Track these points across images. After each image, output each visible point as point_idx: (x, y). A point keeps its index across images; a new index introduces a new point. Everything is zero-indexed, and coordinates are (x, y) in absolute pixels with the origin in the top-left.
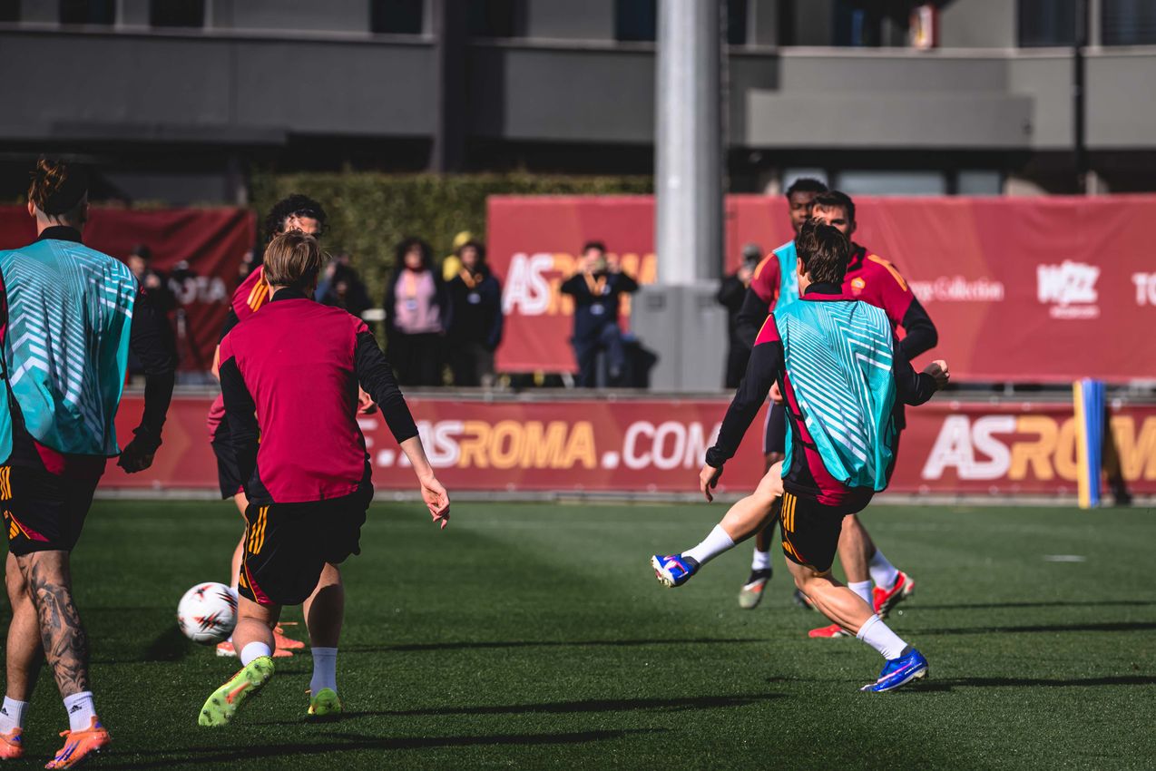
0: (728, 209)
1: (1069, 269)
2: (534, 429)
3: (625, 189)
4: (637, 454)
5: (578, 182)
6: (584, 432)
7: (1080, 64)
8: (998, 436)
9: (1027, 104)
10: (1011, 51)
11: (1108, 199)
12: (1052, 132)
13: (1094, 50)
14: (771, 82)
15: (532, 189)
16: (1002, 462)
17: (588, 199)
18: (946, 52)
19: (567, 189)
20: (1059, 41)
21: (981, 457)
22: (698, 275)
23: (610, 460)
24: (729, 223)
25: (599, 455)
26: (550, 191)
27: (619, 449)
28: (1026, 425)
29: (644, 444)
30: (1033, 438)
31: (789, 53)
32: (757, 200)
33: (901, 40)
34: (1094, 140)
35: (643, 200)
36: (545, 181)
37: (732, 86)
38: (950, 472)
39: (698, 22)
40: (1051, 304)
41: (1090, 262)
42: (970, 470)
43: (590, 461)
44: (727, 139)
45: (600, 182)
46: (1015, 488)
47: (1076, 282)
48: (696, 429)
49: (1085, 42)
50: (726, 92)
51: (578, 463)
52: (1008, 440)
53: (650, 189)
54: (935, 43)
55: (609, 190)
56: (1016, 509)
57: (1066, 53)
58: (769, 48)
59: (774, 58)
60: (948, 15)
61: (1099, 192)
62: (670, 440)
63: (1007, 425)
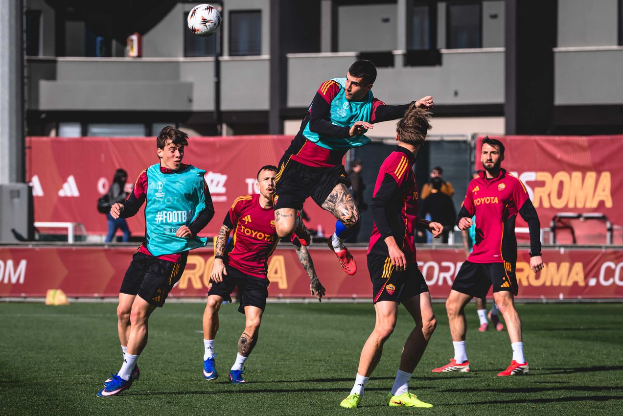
0: (27, 145)
1: (211, 175)
7: (218, 64)
9: (190, 86)
10: (181, 59)
11: (232, 138)
12: (203, 102)
13: (225, 57)
14: (52, 76)
18: (144, 59)
20: (207, 54)
22: (11, 180)
24: (27, 151)
30: (192, 267)
31: (60, 59)
32: (44, 139)
33: (122, 53)
34: (224, 107)
37: (29, 77)
39: (10, 43)
41: (222, 173)
44: (27, 107)
46: (182, 294)
47: (215, 183)
48: (10, 263)
49: (221, 54)
50: (26, 81)
54: (140, 55)
56: (182, 304)
57: (211, 59)
58: (52, 57)
59: (55, 62)
60: (145, 38)
61: (228, 134)
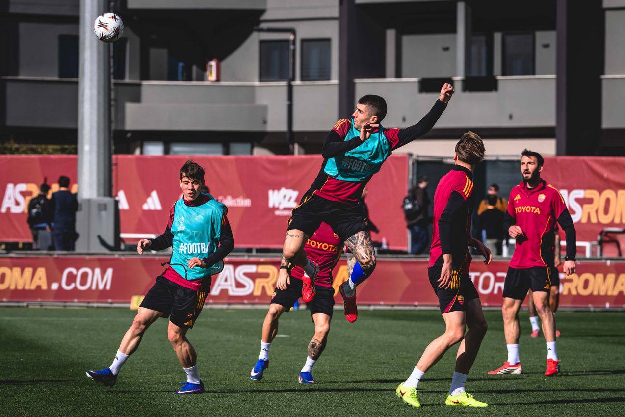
0: (114, 162)
1: (284, 191)
2: (17, 270)
3: (63, 151)
4: (68, 284)
5: (39, 148)
6: (41, 272)
7: (290, 88)
8: (247, 275)
9: (265, 108)
10: (257, 83)
11: (304, 157)
12: (277, 123)
13: (298, 82)
14: (137, 99)
15: (17, 151)
16: (250, 288)
17: (45, 156)
18: (223, 83)
19: (34, 151)
20: (281, 79)
21: (239, 285)
22: (99, 195)
23: (55, 286)
24: (114, 168)
25: (49, 284)
26: (25, 152)
27: (59, 281)
28: (262, 269)
29: (71, 278)
30: (266, 275)
31: (145, 83)
32: (130, 156)
33: (201, 78)
34: (297, 128)
35: (72, 156)
36: (24, 147)
37: (116, 100)
38: (224, 292)
39: (99, 68)
40: (275, 209)
41: (294, 189)
42: (234, 291)
43: (44, 287)
44: (113, 127)
45: (50, 147)
46: (256, 301)
47: (287, 198)
48: (98, 271)
49: (294, 79)
50: (113, 103)
51: (39, 287)
52: (253, 276)
53: (75, 151)
54: (218, 80)
55: (55, 151)
56: (256, 310)
57: (284, 83)
58: (137, 81)
59: (140, 85)
60: (224, 64)
61: (299, 153)
62: (85, 276)
63: (252, 269)
